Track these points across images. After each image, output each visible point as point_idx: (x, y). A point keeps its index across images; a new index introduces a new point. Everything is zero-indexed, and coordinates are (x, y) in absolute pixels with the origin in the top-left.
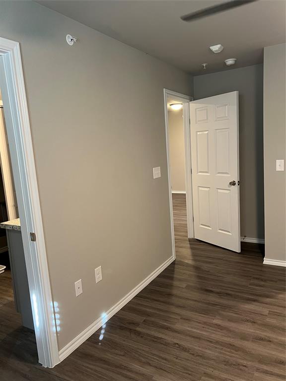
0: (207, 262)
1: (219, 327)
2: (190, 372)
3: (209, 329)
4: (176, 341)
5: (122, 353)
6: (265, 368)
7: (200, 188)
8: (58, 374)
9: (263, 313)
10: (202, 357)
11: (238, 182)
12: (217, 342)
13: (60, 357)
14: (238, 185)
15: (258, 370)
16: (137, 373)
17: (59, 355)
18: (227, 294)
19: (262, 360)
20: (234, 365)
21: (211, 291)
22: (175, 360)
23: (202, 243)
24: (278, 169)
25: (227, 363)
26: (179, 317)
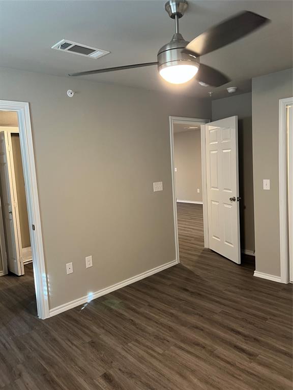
0: (203, 269)
1: (172, 315)
2: (126, 337)
3: (162, 315)
4: (132, 318)
5: (91, 319)
6: (182, 345)
7: (213, 202)
8: (45, 324)
9: (215, 311)
10: (143, 330)
11: (238, 198)
12: (161, 324)
13: (50, 313)
14: (238, 201)
15: (176, 345)
16: (92, 331)
17: (50, 312)
18: (199, 294)
19: (184, 340)
20: (161, 339)
21: (187, 290)
22: (122, 328)
23: (214, 253)
24: (265, 188)
25: (157, 337)
26: (146, 304)
